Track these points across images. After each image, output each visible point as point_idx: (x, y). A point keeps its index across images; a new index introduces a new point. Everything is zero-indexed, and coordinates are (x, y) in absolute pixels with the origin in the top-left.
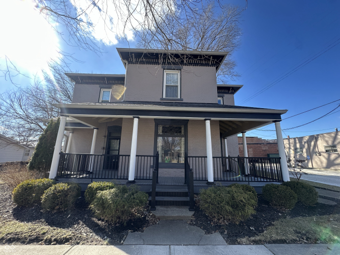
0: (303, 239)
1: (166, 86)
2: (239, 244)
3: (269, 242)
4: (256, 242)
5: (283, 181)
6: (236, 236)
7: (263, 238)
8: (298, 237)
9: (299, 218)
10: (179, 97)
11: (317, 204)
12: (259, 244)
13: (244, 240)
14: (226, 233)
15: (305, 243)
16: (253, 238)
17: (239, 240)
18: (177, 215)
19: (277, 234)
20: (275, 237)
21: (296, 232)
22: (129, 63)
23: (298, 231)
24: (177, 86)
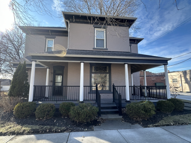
0: (177, 124)
1: (97, 39)
2: (149, 127)
3: (162, 126)
4: (156, 126)
5: (167, 99)
6: (147, 125)
7: (159, 124)
8: (174, 123)
9: (175, 116)
10: (105, 47)
11: (184, 110)
12: (157, 127)
13: (151, 125)
14: (141, 124)
15: (178, 125)
16: (155, 125)
17: (148, 126)
18: (114, 118)
19: (165, 122)
20: (164, 123)
21: (174, 121)
22: (70, 22)
23: (175, 121)
24: (104, 40)
